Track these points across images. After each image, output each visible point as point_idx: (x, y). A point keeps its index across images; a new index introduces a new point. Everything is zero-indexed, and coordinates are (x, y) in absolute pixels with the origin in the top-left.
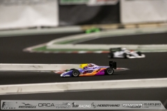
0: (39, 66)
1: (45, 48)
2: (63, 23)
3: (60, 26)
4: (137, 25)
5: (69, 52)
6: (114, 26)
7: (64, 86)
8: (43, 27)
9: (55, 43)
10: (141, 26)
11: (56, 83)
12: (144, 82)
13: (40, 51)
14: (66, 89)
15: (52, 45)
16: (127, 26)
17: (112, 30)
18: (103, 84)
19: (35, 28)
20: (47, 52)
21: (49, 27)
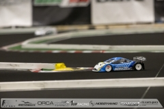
0: (16, 65)
1: (20, 47)
2: (37, 24)
3: (33, 26)
4: (107, 26)
5: (43, 51)
6: (85, 27)
7: (41, 84)
8: (17, 27)
9: (29, 43)
10: (110, 27)
11: (33, 82)
12: (118, 81)
13: (16, 50)
14: (43, 88)
15: (26, 45)
16: (98, 27)
17: (83, 31)
18: (78, 83)
19: (10, 27)
20: (22, 51)
21: (23, 27)
